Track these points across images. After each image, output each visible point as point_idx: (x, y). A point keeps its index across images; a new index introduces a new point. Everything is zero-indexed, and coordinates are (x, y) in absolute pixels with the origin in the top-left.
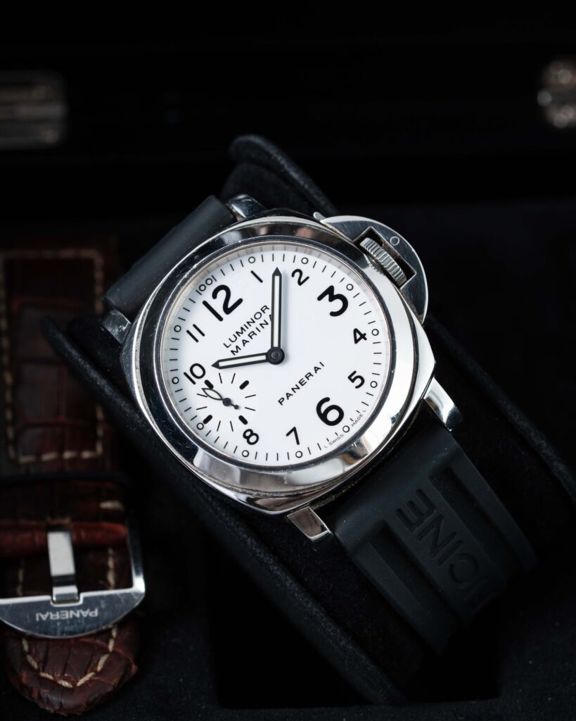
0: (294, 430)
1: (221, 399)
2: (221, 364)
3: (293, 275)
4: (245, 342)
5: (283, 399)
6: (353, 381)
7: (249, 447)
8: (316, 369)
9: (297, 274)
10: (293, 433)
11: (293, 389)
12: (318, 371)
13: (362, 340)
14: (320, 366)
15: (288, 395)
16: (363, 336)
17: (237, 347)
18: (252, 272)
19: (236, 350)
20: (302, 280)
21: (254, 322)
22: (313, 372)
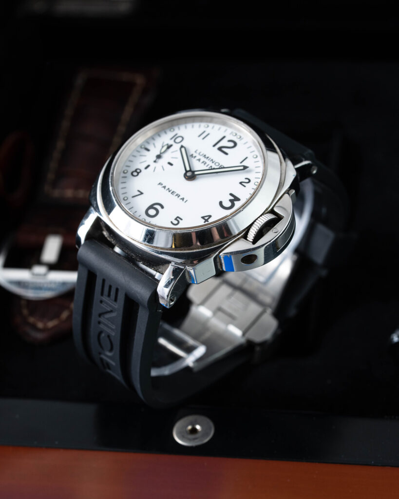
0: (142, 193)
1: (161, 153)
2: (183, 150)
3: (246, 179)
4: (199, 160)
5: (162, 184)
6: (176, 219)
7: (130, 173)
8: (183, 199)
9: (247, 181)
10: (139, 193)
11: (169, 189)
12: (182, 200)
13: (204, 221)
14: (185, 200)
15: (164, 187)
16: (206, 220)
17: (195, 157)
18: (247, 158)
19: (194, 156)
20: (243, 183)
21: (213, 162)
22: (180, 197)
